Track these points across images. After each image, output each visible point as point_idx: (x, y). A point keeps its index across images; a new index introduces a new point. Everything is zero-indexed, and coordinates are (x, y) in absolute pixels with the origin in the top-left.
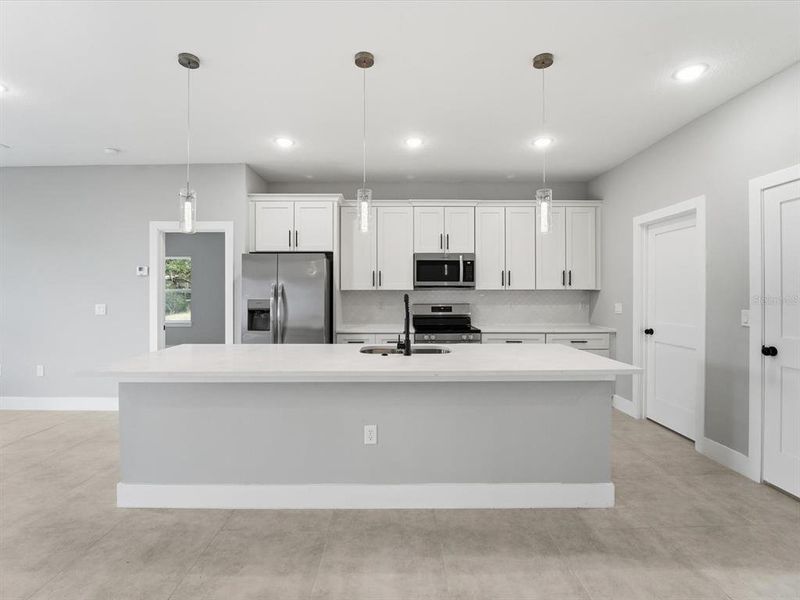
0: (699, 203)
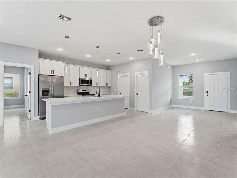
0: (129, 74)
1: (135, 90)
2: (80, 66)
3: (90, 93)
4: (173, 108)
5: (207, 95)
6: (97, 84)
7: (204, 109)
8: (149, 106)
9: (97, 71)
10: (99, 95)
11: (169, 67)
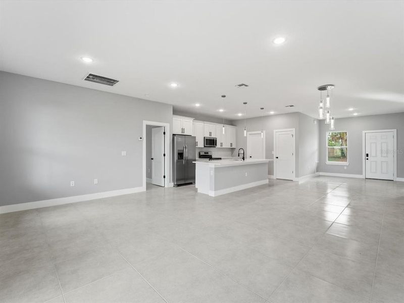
1: (274, 153)
2: (205, 122)
3: (213, 157)
4: (319, 176)
5: (367, 159)
6: (221, 144)
7: (363, 177)
8: (294, 172)
9: (224, 128)
10: (243, 159)
11: (316, 122)
